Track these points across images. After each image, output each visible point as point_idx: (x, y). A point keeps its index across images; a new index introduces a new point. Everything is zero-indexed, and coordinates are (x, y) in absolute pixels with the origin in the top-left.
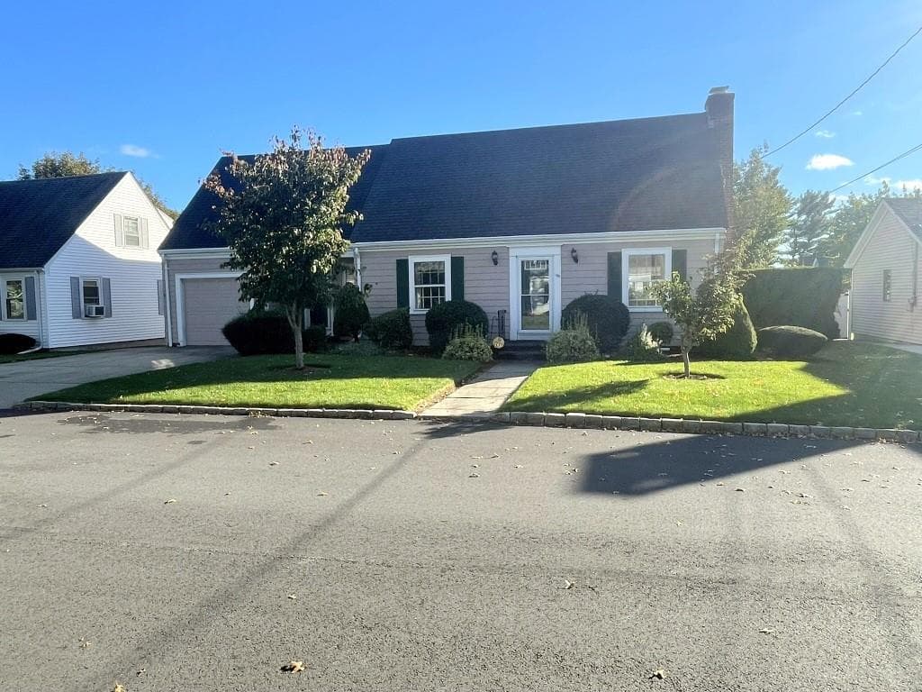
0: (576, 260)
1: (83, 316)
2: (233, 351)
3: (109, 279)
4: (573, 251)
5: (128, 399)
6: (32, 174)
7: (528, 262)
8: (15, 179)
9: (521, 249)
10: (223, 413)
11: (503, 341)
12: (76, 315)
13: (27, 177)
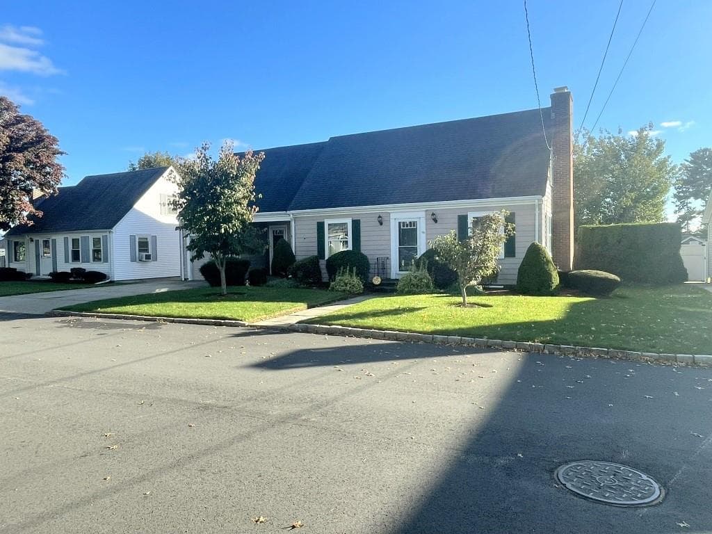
0: (435, 221)
1: (138, 260)
2: (207, 284)
3: (156, 236)
4: (433, 214)
5: (103, 310)
6: (137, 166)
7: (404, 223)
8: (127, 171)
9: (399, 214)
10: (145, 320)
11: (380, 280)
12: (133, 260)
13: (134, 169)
